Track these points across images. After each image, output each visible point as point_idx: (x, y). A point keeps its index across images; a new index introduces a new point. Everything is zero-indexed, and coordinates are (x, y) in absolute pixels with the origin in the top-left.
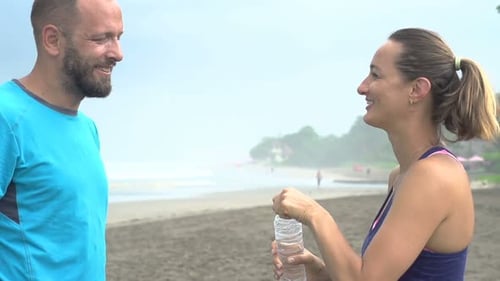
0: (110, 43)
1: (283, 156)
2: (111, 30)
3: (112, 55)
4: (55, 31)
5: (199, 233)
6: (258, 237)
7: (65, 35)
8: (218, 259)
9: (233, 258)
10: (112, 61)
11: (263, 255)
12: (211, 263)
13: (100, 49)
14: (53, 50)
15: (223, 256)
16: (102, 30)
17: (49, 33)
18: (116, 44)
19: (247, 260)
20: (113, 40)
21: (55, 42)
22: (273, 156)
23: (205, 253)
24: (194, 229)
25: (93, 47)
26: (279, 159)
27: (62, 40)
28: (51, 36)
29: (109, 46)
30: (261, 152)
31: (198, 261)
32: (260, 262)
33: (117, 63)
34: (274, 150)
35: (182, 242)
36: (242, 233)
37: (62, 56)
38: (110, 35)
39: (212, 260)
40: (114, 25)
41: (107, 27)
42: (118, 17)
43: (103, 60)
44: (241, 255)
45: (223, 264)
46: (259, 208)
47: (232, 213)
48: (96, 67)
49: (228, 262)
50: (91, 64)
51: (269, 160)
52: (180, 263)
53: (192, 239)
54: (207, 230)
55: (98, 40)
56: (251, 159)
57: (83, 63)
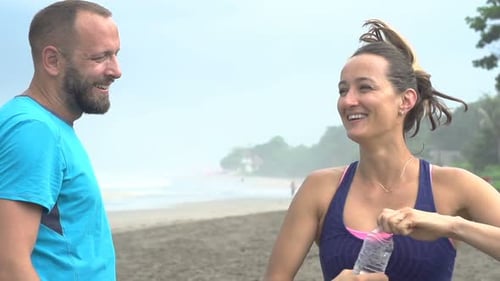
0: (108, 61)
1: (253, 166)
2: (109, 48)
3: (111, 72)
4: (54, 52)
5: (169, 243)
6: (228, 248)
7: (64, 55)
8: (188, 269)
9: (202, 268)
10: (110, 78)
11: (234, 266)
12: (181, 275)
13: (100, 67)
14: (53, 71)
15: (193, 267)
16: (101, 49)
17: (49, 54)
18: (114, 62)
19: (217, 271)
20: (111, 58)
21: (54, 62)
22: (243, 166)
23: (175, 263)
24: (163, 240)
25: (93, 66)
26: (249, 169)
27: (61, 61)
28: (51, 57)
29: (107, 64)
30: (231, 162)
31: (167, 272)
32: (230, 273)
33: (116, 80)
34: (244, 161)
35: (152, 253)
36: (211, 243)
37: (63, 75)
38: (109, 54)
39: (182, 271)
40: (112, 43)
41: (105, 46)
42: (115, 35)
43: (102, 78)
44: (211, 265)
45: (192, 275)
46: (228, 218)
47: (202, 224)
48: (95, 84)
49: (198, 273)
50: (91, 82)
51: (239, 170)
52: (149, 274)
53: (162, 250)
54: (178, 241)
55: (97, 58)
56: (221, 169)
57: (83, 81)
